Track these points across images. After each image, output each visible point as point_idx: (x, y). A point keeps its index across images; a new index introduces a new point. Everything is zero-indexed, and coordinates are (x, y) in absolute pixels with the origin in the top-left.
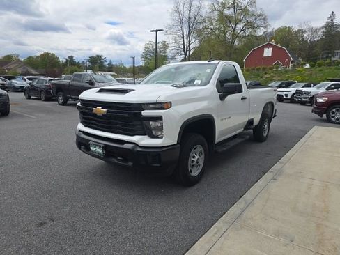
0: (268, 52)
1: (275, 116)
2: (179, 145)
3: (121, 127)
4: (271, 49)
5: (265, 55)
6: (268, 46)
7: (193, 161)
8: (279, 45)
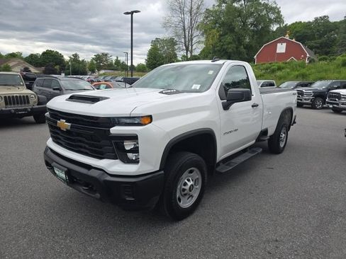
0: (281, 48)
1: (295, 123)
2: (163, 172)
3: (87, 146)
4: (284, 45)
5: (278, 51)
6: (282, 41)
7: (184, 190)
8: (294, 40)
